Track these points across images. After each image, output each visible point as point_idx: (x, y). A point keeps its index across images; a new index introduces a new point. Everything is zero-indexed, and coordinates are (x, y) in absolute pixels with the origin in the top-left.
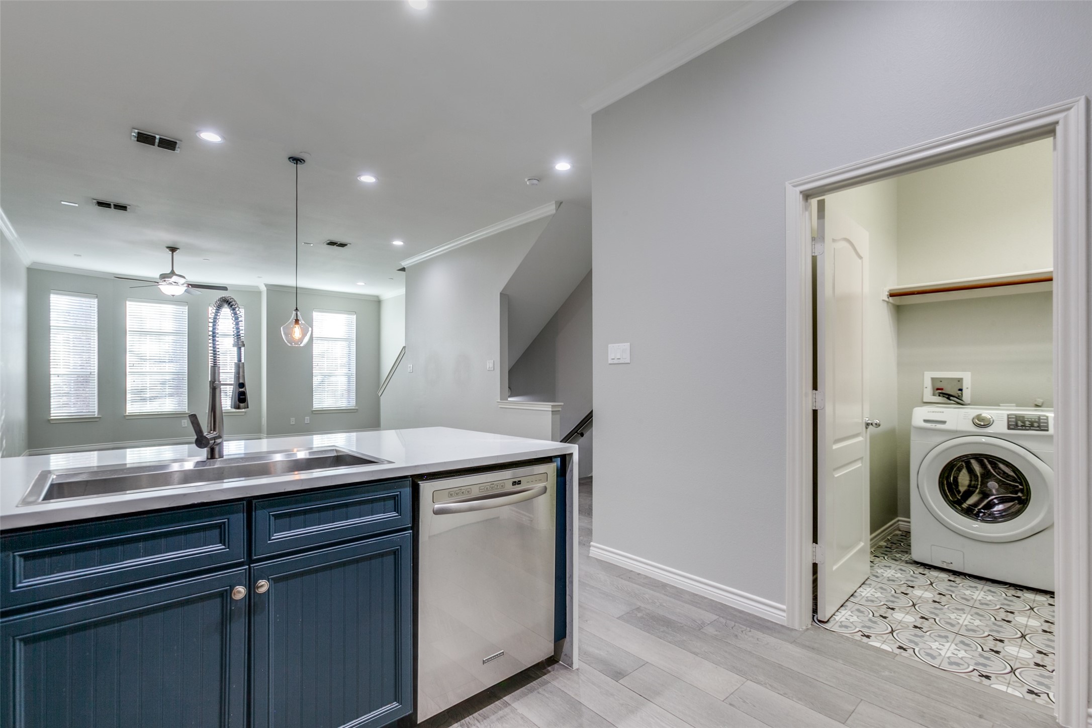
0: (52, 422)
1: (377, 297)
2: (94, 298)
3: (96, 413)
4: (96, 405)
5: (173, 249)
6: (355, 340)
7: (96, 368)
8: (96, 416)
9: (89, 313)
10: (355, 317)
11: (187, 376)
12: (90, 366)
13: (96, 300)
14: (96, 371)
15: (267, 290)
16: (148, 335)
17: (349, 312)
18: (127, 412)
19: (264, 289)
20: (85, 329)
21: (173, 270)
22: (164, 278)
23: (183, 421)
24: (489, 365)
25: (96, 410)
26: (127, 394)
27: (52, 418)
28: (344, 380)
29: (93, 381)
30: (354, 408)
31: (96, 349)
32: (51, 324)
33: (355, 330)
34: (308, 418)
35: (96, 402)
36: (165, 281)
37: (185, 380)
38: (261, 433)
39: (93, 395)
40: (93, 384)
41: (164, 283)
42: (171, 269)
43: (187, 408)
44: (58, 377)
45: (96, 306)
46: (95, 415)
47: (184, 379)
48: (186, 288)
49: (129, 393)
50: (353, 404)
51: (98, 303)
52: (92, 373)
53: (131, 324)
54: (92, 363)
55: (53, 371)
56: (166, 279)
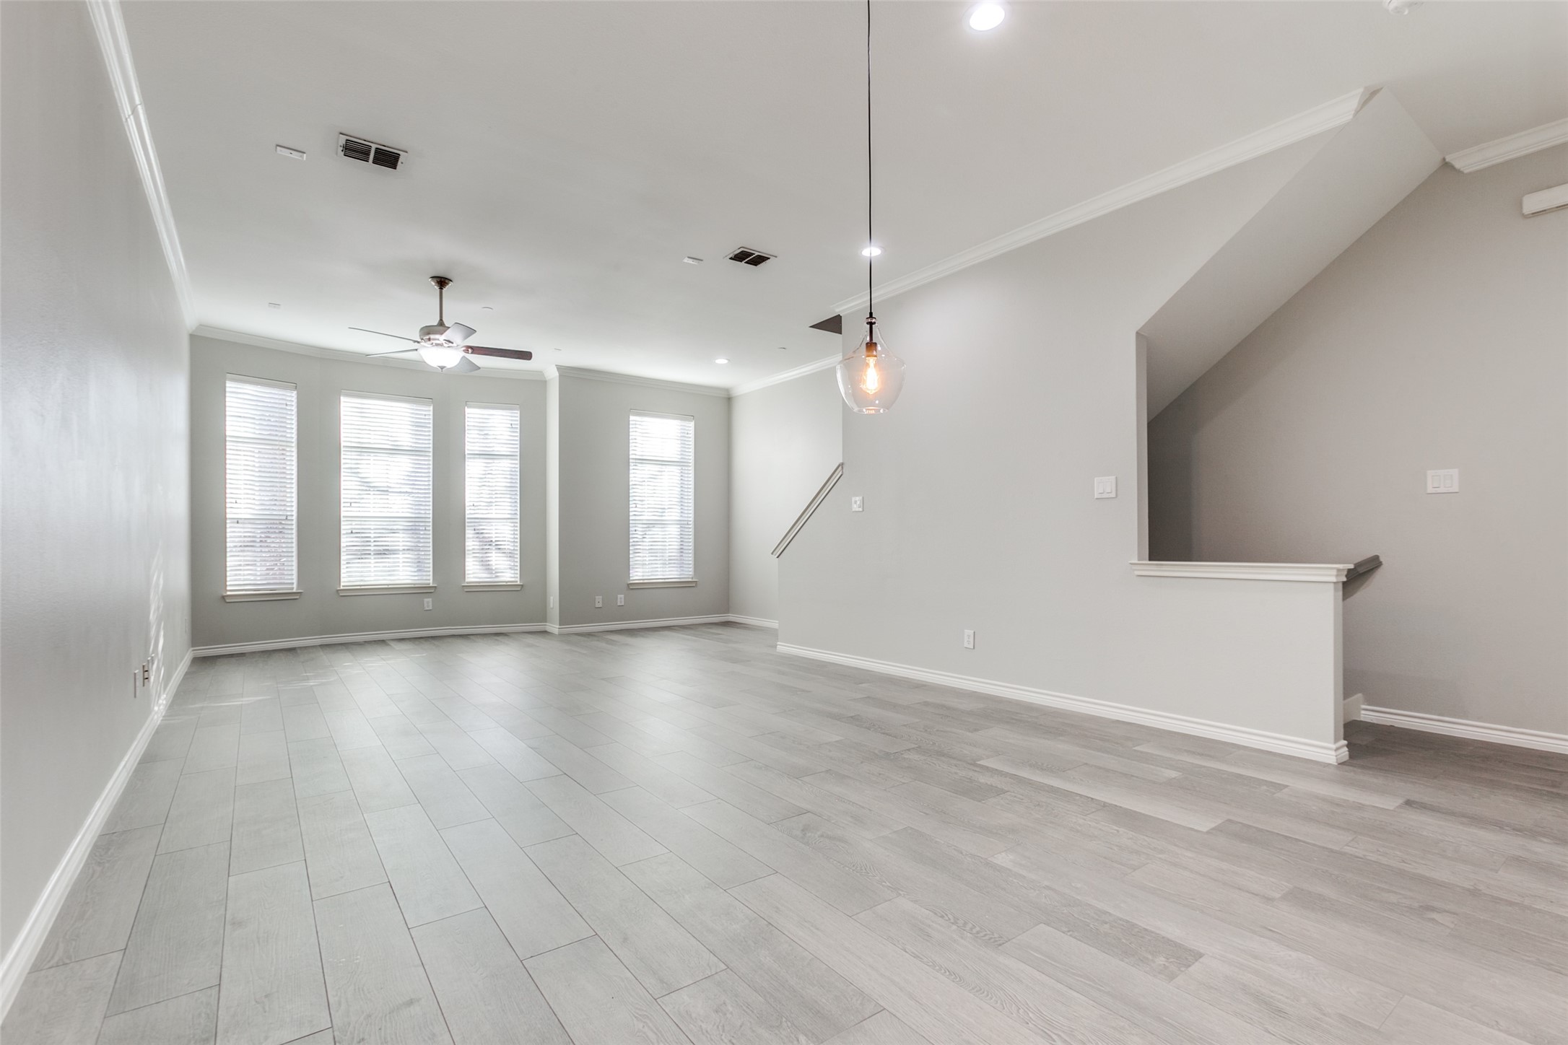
0: (228, 601)
1: (727, 390)
2: (291, 389)
3: (295, 586)
4: (295, 572)
5: (442, 282)
6: (692, 464)
7: (295, 509)
8: (294, 590)
9: (284, 416)
10: (692, 424)
11: (431, 524)
12: (284, 505)
13: (294, 394)
14: (295, 513)
15: (560, 376)
16: (372, 454)
17: (684, 416)
18: (342, 584)
19: (552, 374)
20: (277, 443)
21: (441, 320)
22: (429, 334)
23: (426, 600)
24: (1104, 485)
25: (295, 581)
26: (342, 554)
27: (229, 593)
28: (674, 530)
29: (290, 532)
30: (690, 580)
31: (295, 477)
32: (228, 433)
33: (692, 447)
34: (622, 596)
35: (295, 568)
36: (429, 339)
37: (429, 530)
38: (546, 622)
39: (290, 554)
40: (290, 536)
41: (427, 344)
42: (439, 319)
43: (431, 578)
44: (238, 522)
45: (294, 403)
46: (293, 588)
47: (427, 528)
48: (464, 354)
49: (344, 552)
50: (687, 573)
51: (298, 398)
52: (289, 518)
53: (348, 435)
54: (288, 500)
55: (230, 514)
56: (432, 336)
